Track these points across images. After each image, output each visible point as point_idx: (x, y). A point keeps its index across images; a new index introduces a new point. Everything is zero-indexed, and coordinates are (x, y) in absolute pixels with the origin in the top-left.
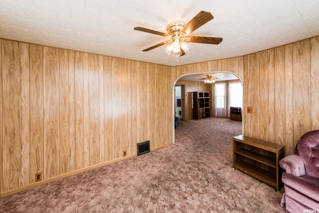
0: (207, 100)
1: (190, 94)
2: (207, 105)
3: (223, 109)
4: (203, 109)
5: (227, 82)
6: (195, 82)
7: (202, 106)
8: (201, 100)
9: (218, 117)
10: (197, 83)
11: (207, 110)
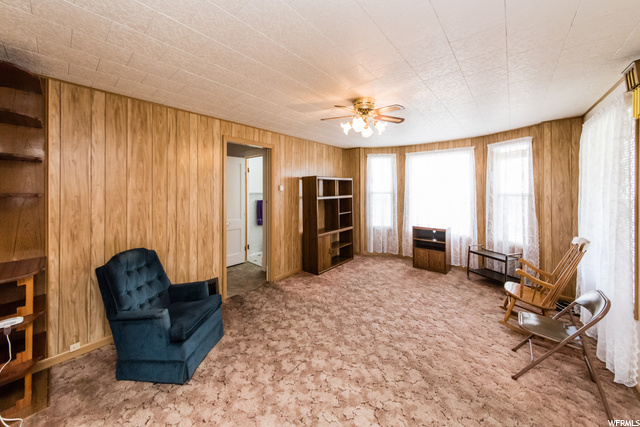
0: (346, 204)
1: (292, 183)
2: (347, 220)
3: (390, 231)
4: (334, 235)
5: (401, 151)
6: (311, 143)
7: (330, 225)
8: (329, 205)
9: (375, 256)
10: (316, 150)
11: (347, 237)
